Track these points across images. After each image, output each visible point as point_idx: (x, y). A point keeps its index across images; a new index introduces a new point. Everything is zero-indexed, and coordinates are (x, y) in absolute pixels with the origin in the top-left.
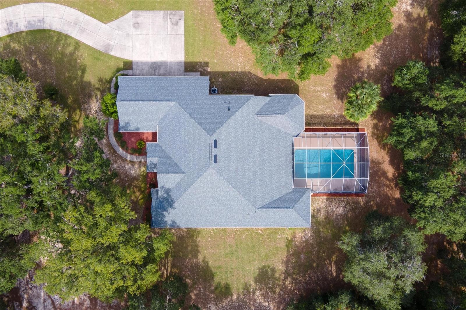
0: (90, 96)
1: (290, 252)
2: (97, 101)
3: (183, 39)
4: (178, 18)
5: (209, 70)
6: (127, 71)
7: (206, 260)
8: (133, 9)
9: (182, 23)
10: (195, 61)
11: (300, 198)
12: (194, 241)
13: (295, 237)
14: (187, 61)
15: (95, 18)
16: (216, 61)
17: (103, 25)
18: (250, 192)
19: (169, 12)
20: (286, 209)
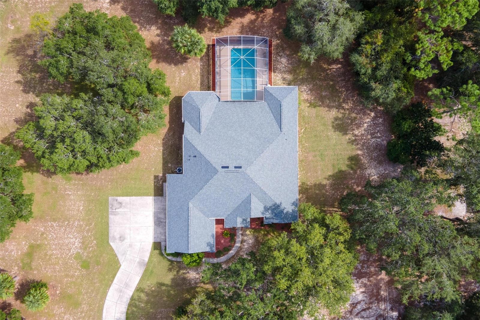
0: (184, 279)
1: (320, 105)
2: (188, 273)
3: (134, 198)
4: (115, 202)
5: (161, 175)
6: (162, 247)
7: (327, 177)
8: (108, 242)
9: (120, 199)
10: (153, 187)
11: (273, 95)
12: (311, 188)
13: (307, 100)
14: (153, 195)
15: (115, 274)
16: (153, 169)
17: (121, 267)
18: (266, 138)
19: (110, 210)
20: (282, 108)
